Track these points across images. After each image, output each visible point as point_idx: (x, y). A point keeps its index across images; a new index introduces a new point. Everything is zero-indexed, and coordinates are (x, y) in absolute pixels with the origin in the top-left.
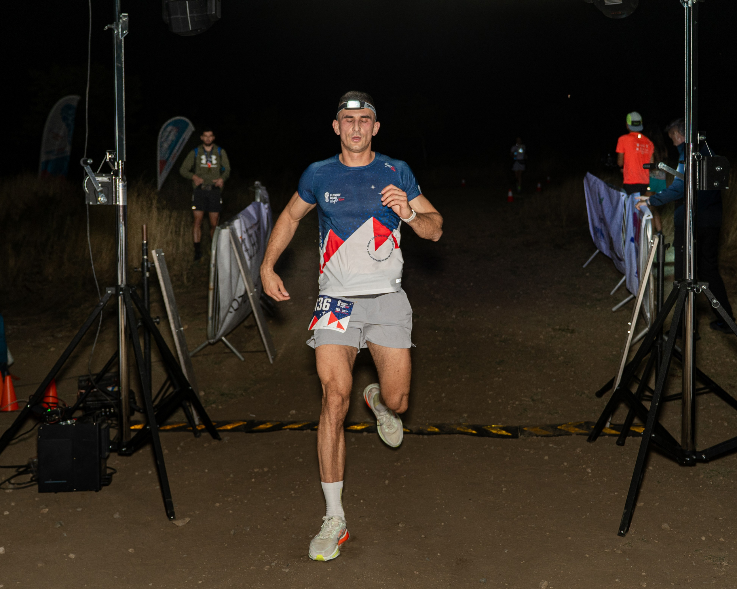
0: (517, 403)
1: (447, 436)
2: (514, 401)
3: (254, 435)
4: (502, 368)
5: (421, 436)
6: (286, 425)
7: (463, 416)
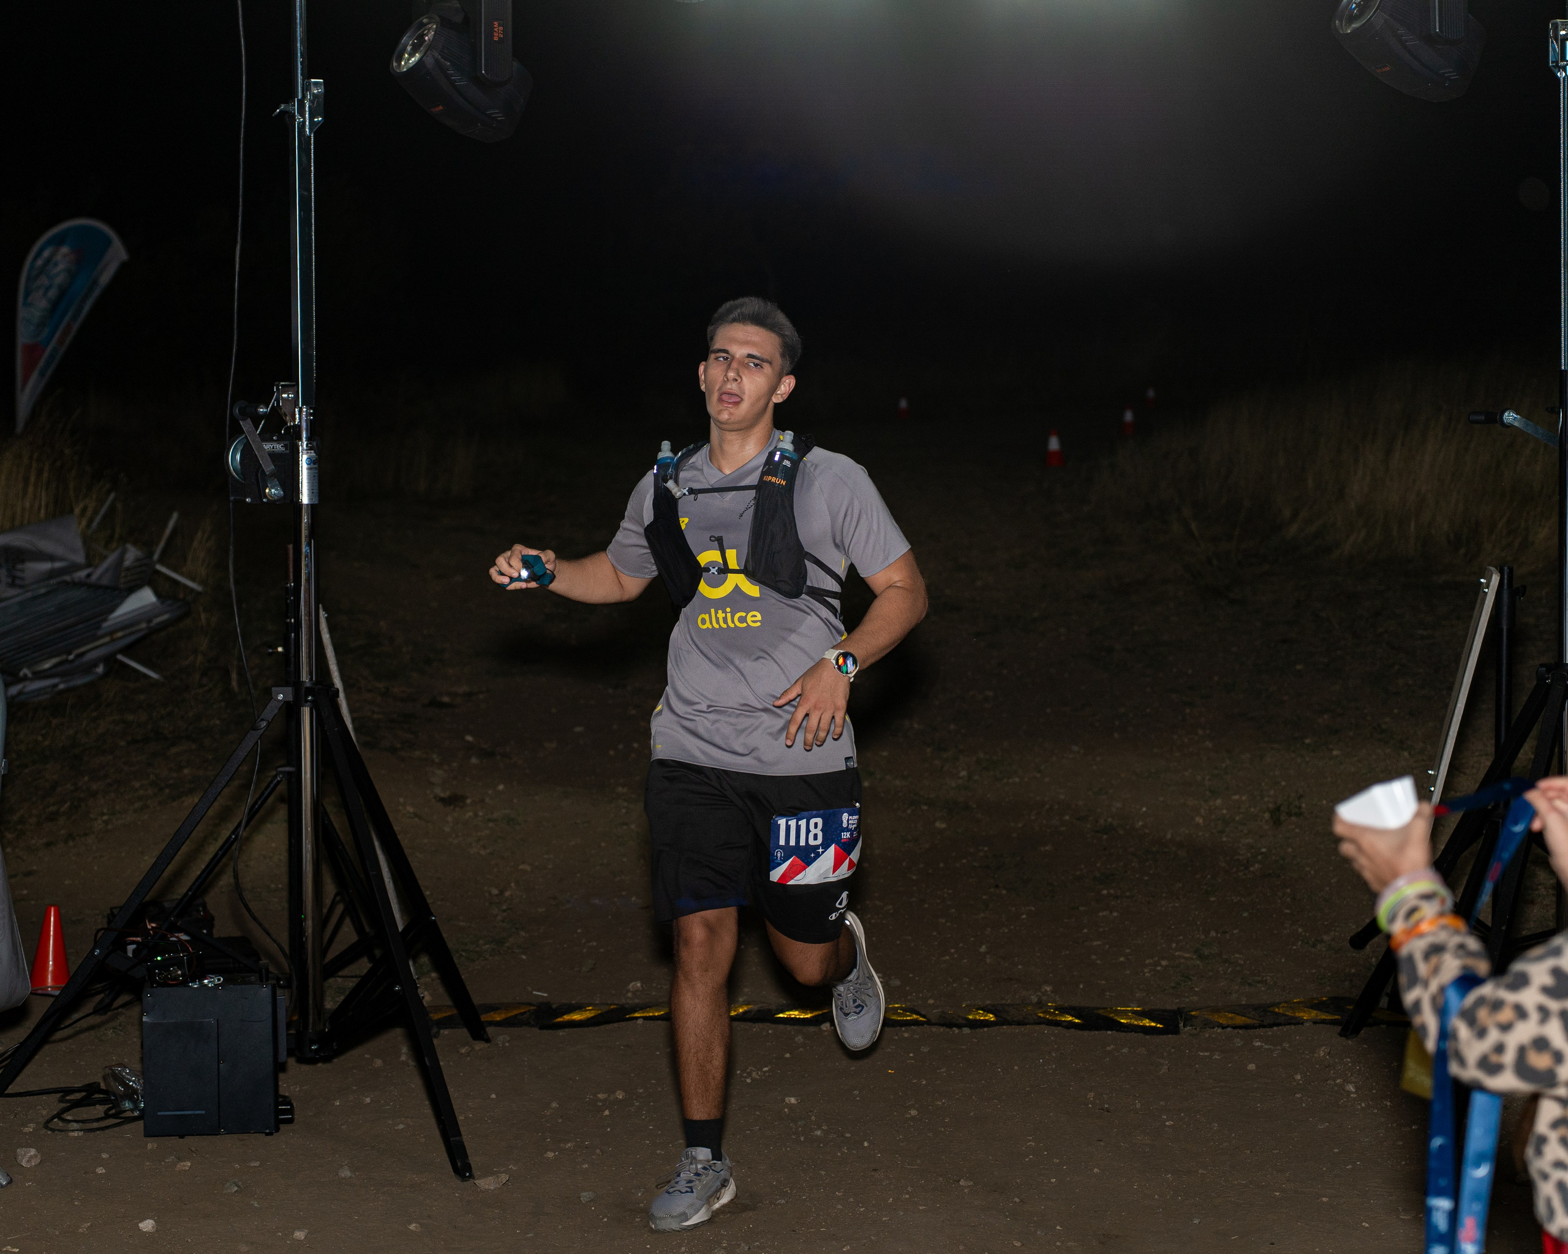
0: (1164, 963)
1: (1016, 1029)
2: (1157, 959)
3: (561, 1033)
4: (1112, 891)
5: (956, 1030)
6: (635, 1011)
7: (1043, 990)
